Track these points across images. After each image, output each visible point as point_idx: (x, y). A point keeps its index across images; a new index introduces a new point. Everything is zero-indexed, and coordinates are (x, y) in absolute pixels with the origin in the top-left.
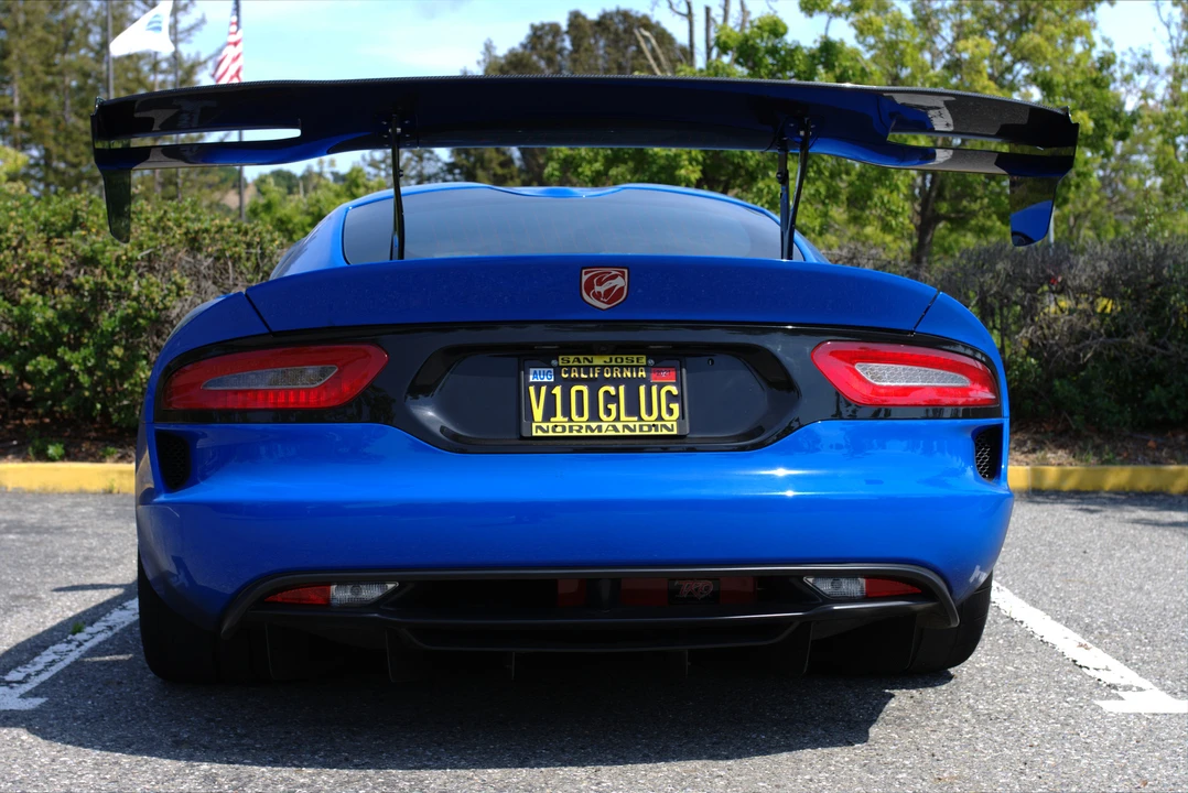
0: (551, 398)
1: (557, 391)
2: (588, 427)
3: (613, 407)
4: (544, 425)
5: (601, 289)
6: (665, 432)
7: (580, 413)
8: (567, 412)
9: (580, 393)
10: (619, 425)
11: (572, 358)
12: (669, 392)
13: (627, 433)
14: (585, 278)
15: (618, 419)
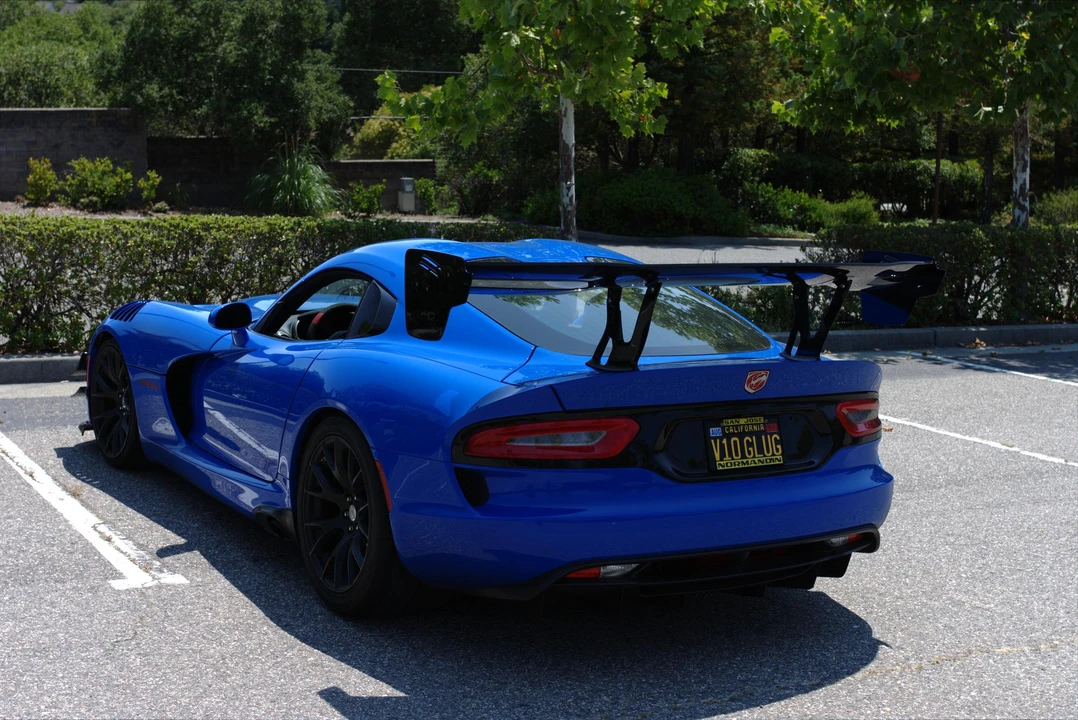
0: (722, 446)
1: (724, 441)
2: (743, 463)
3: (751, 449)
4: (722, 463)
6: (777, 462)
7: (737, 455)
8: (730, 455)
9: (735, 442)
10: (756, 460)
11: (728, 421)
12: (775, 439)
13: (760, 464)
15: (754, 457)
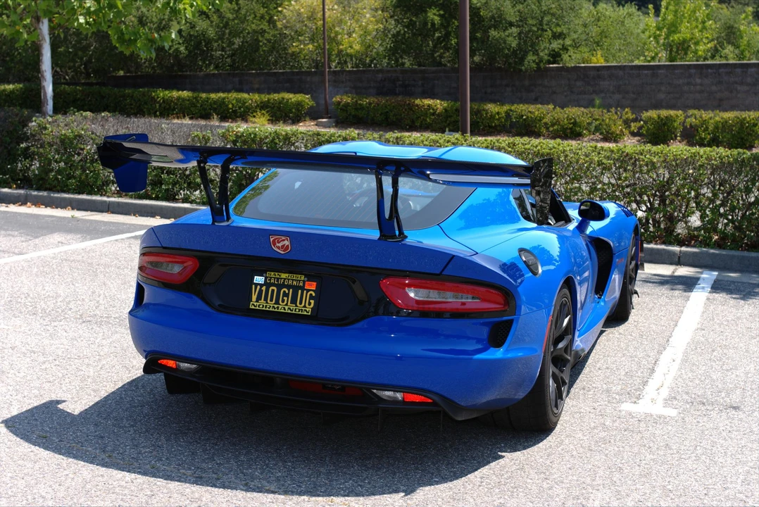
0: (261, 291)
1: (264, 288)
2: (273, 307)
3: (286, 298)
4: (255, 304)
5: (280, 245)
6: (305, 313)
7: (271, 300)
8: (266, 299)
9: (273, 291)
10: (286, 307)
11: (273, 273)
12: (311, 294)
13: (289, 311)
14: (271, 240)
15: (287, 305)
